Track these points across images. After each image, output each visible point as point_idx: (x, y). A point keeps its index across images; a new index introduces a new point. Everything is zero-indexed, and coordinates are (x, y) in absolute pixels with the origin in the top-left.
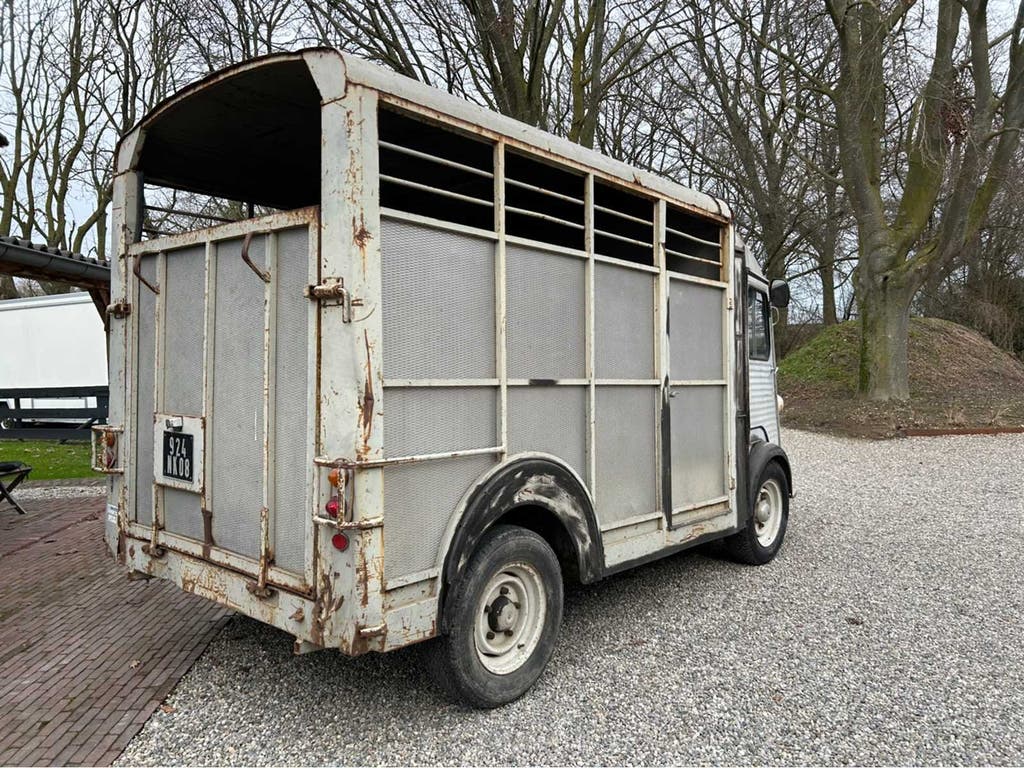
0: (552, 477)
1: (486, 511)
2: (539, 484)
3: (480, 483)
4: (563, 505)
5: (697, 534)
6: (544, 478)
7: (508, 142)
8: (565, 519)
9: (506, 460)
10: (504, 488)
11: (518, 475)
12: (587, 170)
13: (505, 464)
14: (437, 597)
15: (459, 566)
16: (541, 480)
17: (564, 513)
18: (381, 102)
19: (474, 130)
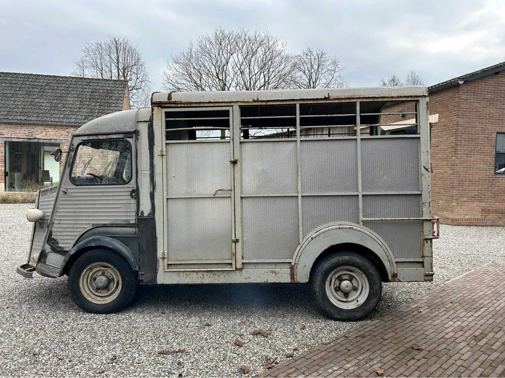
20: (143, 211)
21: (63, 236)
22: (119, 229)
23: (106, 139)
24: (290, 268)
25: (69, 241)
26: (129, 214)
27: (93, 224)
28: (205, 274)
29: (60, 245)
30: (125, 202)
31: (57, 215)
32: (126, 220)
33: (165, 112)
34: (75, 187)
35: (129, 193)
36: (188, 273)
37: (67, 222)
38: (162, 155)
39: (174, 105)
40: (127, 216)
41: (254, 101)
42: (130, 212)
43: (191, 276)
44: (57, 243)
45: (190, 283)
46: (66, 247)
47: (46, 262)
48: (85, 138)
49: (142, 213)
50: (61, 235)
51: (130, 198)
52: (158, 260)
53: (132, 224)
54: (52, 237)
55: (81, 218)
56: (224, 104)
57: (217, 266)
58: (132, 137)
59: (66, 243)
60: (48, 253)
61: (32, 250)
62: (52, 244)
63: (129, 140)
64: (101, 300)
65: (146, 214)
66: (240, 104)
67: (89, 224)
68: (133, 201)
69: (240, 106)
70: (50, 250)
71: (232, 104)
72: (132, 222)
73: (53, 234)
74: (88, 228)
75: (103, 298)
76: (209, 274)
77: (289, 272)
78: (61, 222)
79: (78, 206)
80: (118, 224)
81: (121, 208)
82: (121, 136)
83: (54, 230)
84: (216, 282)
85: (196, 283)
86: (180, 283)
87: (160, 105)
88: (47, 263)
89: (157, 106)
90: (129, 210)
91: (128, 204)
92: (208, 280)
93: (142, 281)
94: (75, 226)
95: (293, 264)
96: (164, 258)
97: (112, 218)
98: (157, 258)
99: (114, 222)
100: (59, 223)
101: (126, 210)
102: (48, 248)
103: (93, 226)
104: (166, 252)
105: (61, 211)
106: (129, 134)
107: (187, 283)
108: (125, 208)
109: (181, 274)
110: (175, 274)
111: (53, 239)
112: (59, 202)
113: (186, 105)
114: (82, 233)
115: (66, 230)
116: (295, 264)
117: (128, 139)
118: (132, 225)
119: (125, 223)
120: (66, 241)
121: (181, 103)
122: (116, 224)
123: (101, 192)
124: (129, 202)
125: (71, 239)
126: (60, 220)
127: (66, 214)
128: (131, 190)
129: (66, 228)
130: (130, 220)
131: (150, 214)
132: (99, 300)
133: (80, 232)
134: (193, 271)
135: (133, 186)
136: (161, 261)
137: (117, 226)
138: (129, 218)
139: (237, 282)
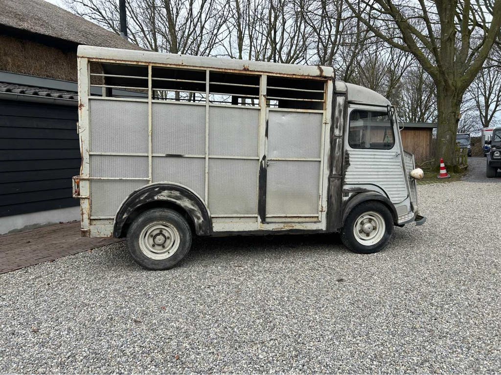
0: (178, 192)
1: (137, 200)
2: (170, 194)
3: (136, 190)
4: (186, 203)
5: (287, 228)
6: (172, 192)
7: (153, 65)
8: (187, 209)
9: (151, 184)
10: (148, 193)
11: (157, 189)
12: (205, 69)
13: (150, 185)
14: (113, 225)
15: (124, 217)
16: (171, 193)
17: (186, 206)
18: (89, 61)
19: (135, 63)
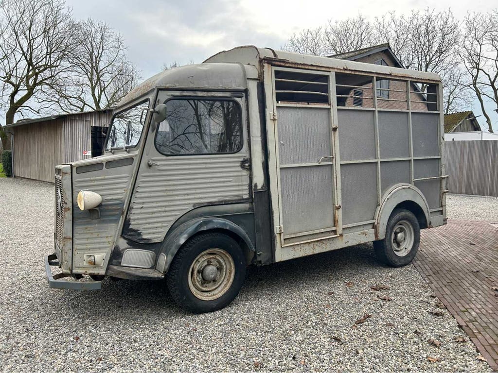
20: (256, 184)
21: (149, 224)
22: (229, 207)
23: (209, 97)
24: (373, 228)
25: (160, 230)
26: (240, 188)
27: (195, 204)
28: (315, 244)
29: (145, 237)
30: (235, 174)
31: (137, 196)
32: (238, 196)
33: (275, 71)
34: (164, 157)
35: (239, 164)
36: (302, 245)
37: (155, 205)
38: (274, 120)
39: (283, 64)
40: (239, 190)
41: (344, 69)
42: (242, 185)
43: (304, 248)
44: (139, 234)
45: (304, 255)
46: (155, 238)
47: (120, 263)
48: (177, 93)
49: (256, 186)
50: (147, 223)
51: (240, 169)
52: (276, 237)
53: (246, 199)
54: (131, 227)
55: (177, 198)
56: (324, 69)
57: (323, 235)
58: (241, 97)
59: (154, 233)
60: (124, 250)
61: (75, 253)
62: (130, 237)
63: (238, 100)
64: (209, 295)
65: (259, 187)
66: (336, 70)
67: (189, 204)
68: (245, 173)
69: (336, 72)
70: (127, 246)
71: (330, 70)
72: (245, 197)
73: (132, 223)
74: (187, 209)
75: (210, 292)
76: (318, 244)
77: (374, 232)
78: (144, 206)
79: (171, 183)
80: (229, 201)
81: (231, 181)
82: (228, 94)
83: (132, 217)
84: (324, 250)
85: (309, 254)
86: (295, 257)
87: (269, 61)
88: (122, 264)
89: (268, 63)
90: (240, 183)
91: (239, 176)
92: (318, 249)
93: (260, 262)
94: (166, 209)
95: (376, 224)
96: (280, 234)
97: (220, 194)
98: (274, 233)
99: (223, 199)
100: (142, 208)
101: (237, 184)
102: (123, 243)
103: (193, 206)
104: (282, 226)
105: (143, 190)
106: (237, 92)
107: (301, 256)
108: (236, 182)
109: (296, 248)
110: (291, 249)
111: (132, 230)
112: (140, 179)
113: (293, 66)
114: (178, 217)
115: (154, 215)
116: (378, 223)
117: (236, 99)
118: (245, 201)
119: (237, 198)
120: (154, 231)
121: (289, 63)
122: (225, 201)
123: (203, 163)
124: (240, 174)
125: (161, 227)
126: (143, 203)
127: (152, 194)
128: (242, 159)
129: (153, 213)
130: (242, 195)
131: (263, 186)
132: (207, 296)
133: (176, 215)
134: (305, 243)
135: (244, 155)
136: (278, 236)
137: (227, 203)
138: (240, 193)
139: (340, 248)
